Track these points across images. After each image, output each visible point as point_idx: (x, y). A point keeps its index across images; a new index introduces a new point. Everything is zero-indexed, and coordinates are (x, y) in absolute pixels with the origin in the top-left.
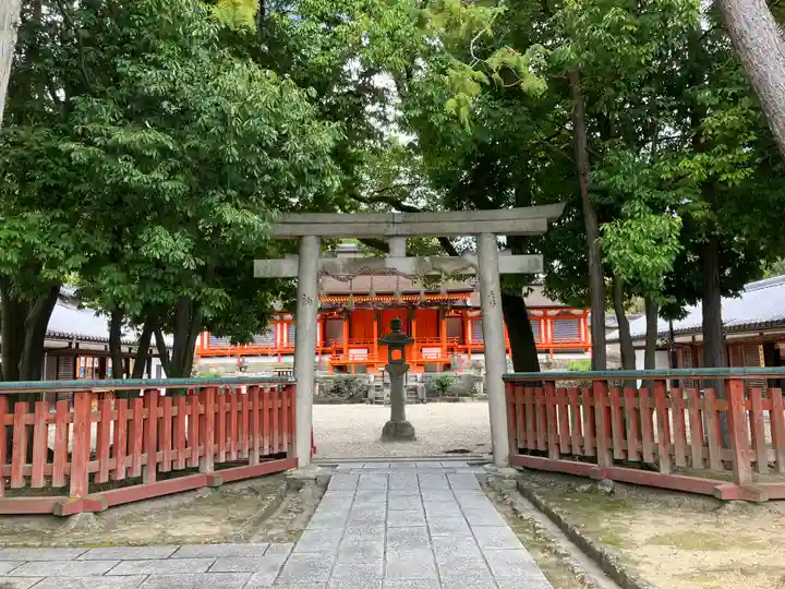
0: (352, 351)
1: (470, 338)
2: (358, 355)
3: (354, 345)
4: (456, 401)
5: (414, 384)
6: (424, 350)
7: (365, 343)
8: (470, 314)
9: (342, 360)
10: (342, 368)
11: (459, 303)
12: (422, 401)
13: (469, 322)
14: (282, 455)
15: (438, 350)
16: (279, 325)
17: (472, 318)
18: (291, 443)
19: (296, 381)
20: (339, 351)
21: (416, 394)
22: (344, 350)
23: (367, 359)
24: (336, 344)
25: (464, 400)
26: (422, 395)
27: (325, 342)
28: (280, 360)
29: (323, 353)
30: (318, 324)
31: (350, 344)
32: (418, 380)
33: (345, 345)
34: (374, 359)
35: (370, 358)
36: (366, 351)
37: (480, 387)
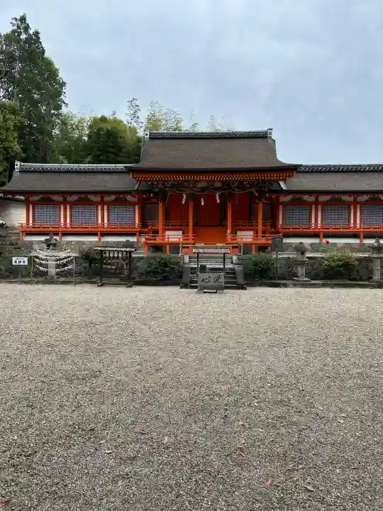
0: (167, 233)
1: (281, 222)
2: (174, 236)
3: (170, 227)
5: (231, 266)
6: (239, 233)
7: (181, 227)
8: (283, 199)
9: (158, 241)
10: (157, 248)
11: (274, 187)
12: (242, 287)
13: (281, 206)
15: (251, 233)
16: (100, 208)
17: (284, 204)
20: (156, 232)
21: (235, 278)
22: (160, 231)
23: (181, 240)
24: (152, 225)
25: (285, 286)
26: (241, 280)
27: (144, 224)
28: (100, 240)
29: (141, 233)
30: (137, 207)
31: (165, 225)
32: (234, 262)
33: (160, 227)
34: (188, 240)
35: (185, 240)
36: (181, 233)
37: (301, 271)
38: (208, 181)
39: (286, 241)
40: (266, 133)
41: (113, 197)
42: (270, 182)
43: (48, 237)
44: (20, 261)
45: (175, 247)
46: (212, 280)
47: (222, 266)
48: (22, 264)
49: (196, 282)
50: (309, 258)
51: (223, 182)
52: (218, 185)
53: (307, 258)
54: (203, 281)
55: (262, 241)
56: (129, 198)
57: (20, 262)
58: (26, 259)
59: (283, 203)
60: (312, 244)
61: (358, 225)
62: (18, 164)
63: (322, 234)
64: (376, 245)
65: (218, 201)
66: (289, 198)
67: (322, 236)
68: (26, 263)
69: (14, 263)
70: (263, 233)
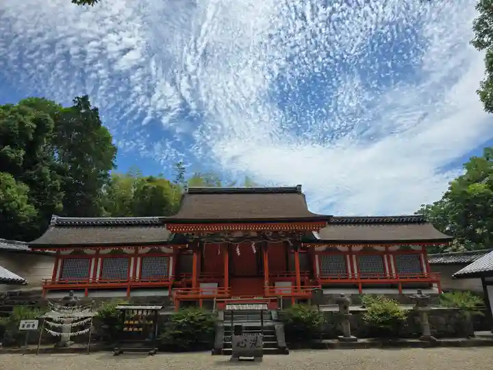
0: (203, 286)
1: (318, 272)
2: (208, 289)
3: (205, 279)
5: (270, 323)
6: (277, 284)
7: (218, 279)
8: (318, 248)
9: (191, 295)
11: (308, 237)
12: (283, 351)
13: (317, 256)
15: (289, 284)
16: (133, 260)
17: (320, 253)
20: (189, 285)
21: (275, 339)
22: (194, 284)
23: (216, 293)
24: (186, 277)
26: (281, 342)
27: (177, 276)
28: (129, 295)
29: (173, 286)
30: (171, 258)
31: (200, 277)
32: (273, 318)
33: (194, 279)
34: (224, 293)
35: (219, 293)
36: (216, 285)
37: (347, 327)
38: (244, 231)
39: (326, 292)
40: (296, 188)
41: (148, 249)
42: (304, 232)
43: (67, 295)
44: (29, 324)
45: (208, 302)
46: (248, 345)
47: (259, 324)
48: (31, 328)
49: (230, 346)
50: (353, 312)
51: (258, 232)
52: (254, 234)
53: (351, 312)
54: (238, 345)
55: (302, 293)
56: (164, 249)
57: (28, 326)
58: (36, 322)
59: (318, 253)
60: (352, 295)
61: (394, 275)
62: (55, 218)
63: (360, 285)
64: (419, 296)
65: (255, 251)
66: (323, 248)
67: (360, 287)
68: (36, 327)
69: (21, 328)
70: (302, 283)
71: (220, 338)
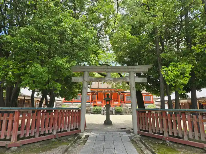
0: (98, 102)
1: (125, 100)
2: (99, 103)
4: (122, 114)
5: (112, 110)
6: (115, 102)
7: (101, 100)
8: (125, 94)
9: (95, 104)
10: (95, 106)
12: (114, 114)
13: (125, 96)
14: (76, 129)
15: (118, 102)
16: (81, 96)
18: (79, 126)
19: (81, 109)
20: (95, 102)
24: (94, 100)
25: (124, 114)
26: (114, 113)
27: (92, 100)
29: (91, 102)
30: (90, 96)
33: (96, 100)
35: (102, 104)
36: (101, 102)
37: (128, 111)
42: (121, 91)
45: (100, 105)
50: (129, 108)
55: (120, 104)
56: (89, 94)
59: (126, 95)
66: (127, 94)
71: (102, 112)
